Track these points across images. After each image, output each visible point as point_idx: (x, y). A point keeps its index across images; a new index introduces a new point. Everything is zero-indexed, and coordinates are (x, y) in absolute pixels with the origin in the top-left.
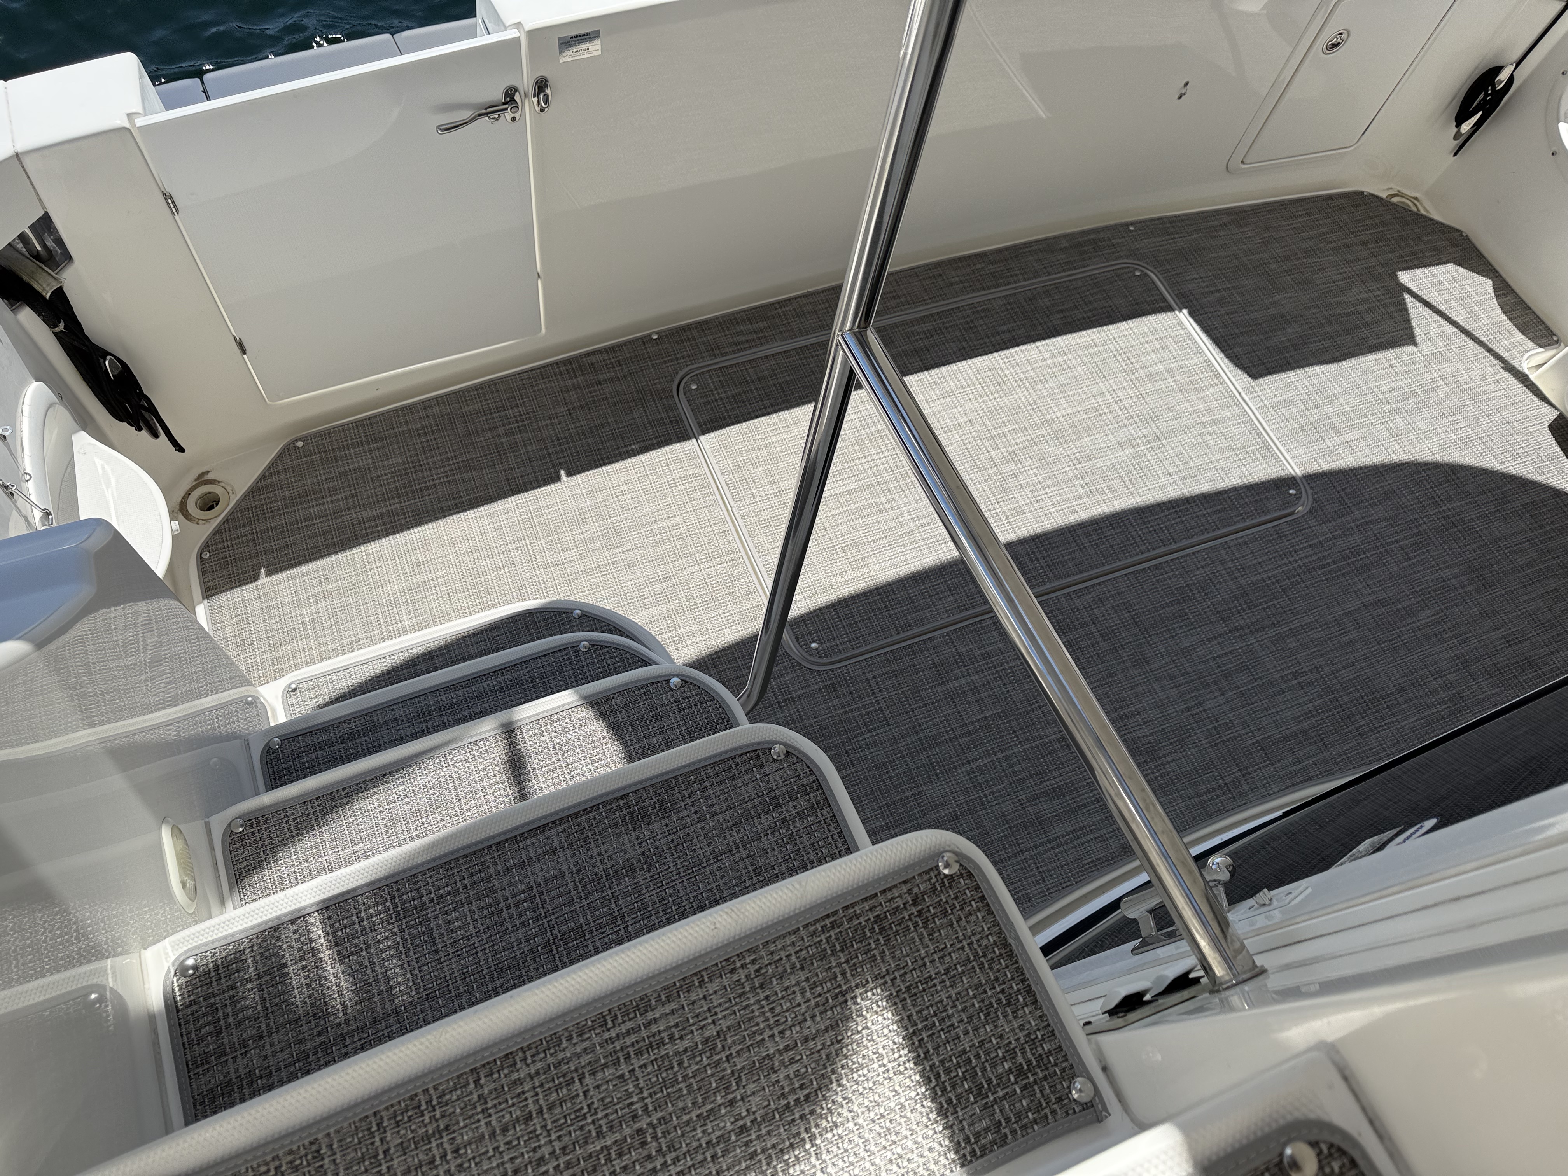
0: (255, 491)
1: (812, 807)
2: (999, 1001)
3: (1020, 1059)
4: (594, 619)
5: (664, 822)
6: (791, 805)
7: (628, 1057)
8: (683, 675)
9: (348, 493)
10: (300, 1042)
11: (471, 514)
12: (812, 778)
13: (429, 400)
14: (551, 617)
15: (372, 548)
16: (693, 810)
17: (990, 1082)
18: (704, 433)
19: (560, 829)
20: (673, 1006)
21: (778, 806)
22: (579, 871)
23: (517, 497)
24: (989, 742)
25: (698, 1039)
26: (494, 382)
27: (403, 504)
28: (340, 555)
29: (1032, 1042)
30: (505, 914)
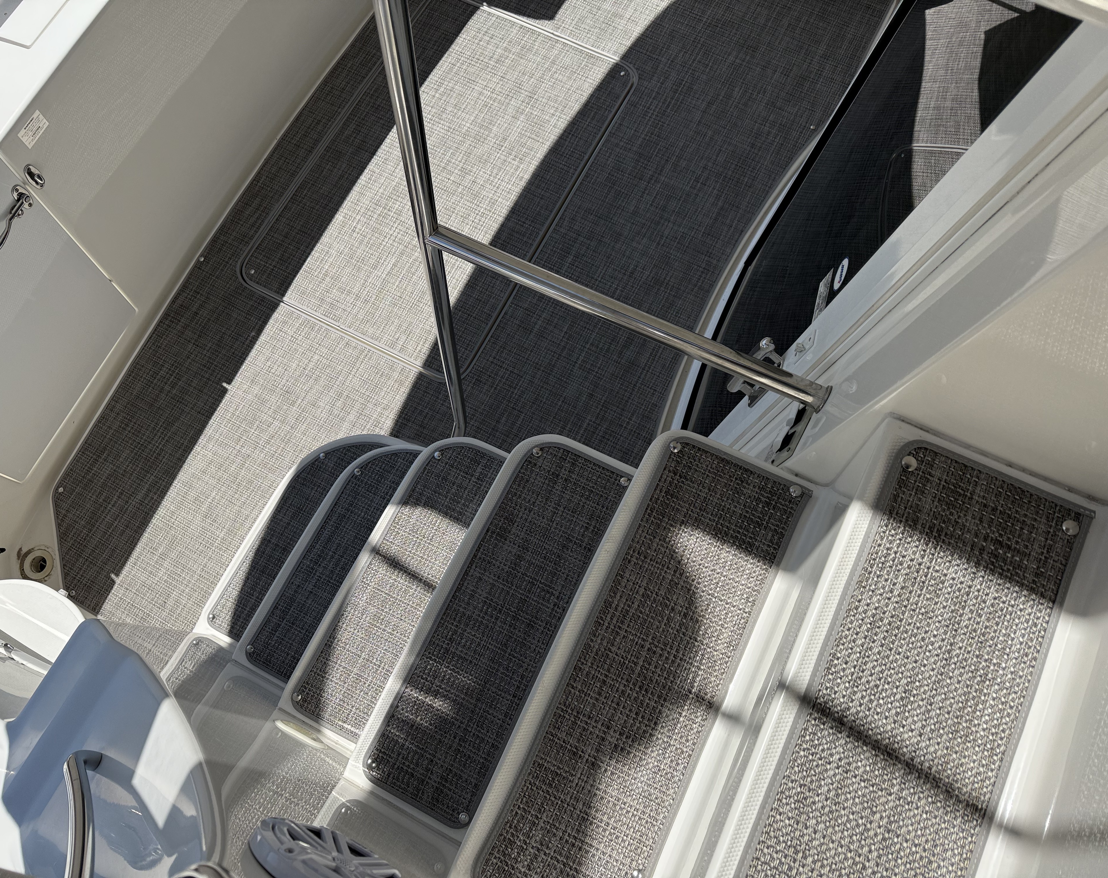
0: (62, 537)
1: (573, 464)
2: (738, 484)
3: (763, 499)
4: (334, 451)
5: (515, 525)
6: (563, 470)
7: (620, 628)
8: (438, 448)
9: (118, 494)
10: (450, 747)
11: (197, 448)
12: (561, 451)
13: (109, 404)
14: (311, 469)
15: (161, 512)
16: (523, 509)
17: (759, 517)
18: (283, 295)
19: (474, 567)
20: (619, 595)
21: (558, 476)
22: (498, 577)
23: (214, 417)
24: (577, 343)
25: (639, 598)
26: (135, 363)
27: (154, 474)
28: (148, 530)
29: (762, 489)
30: (484, 622)
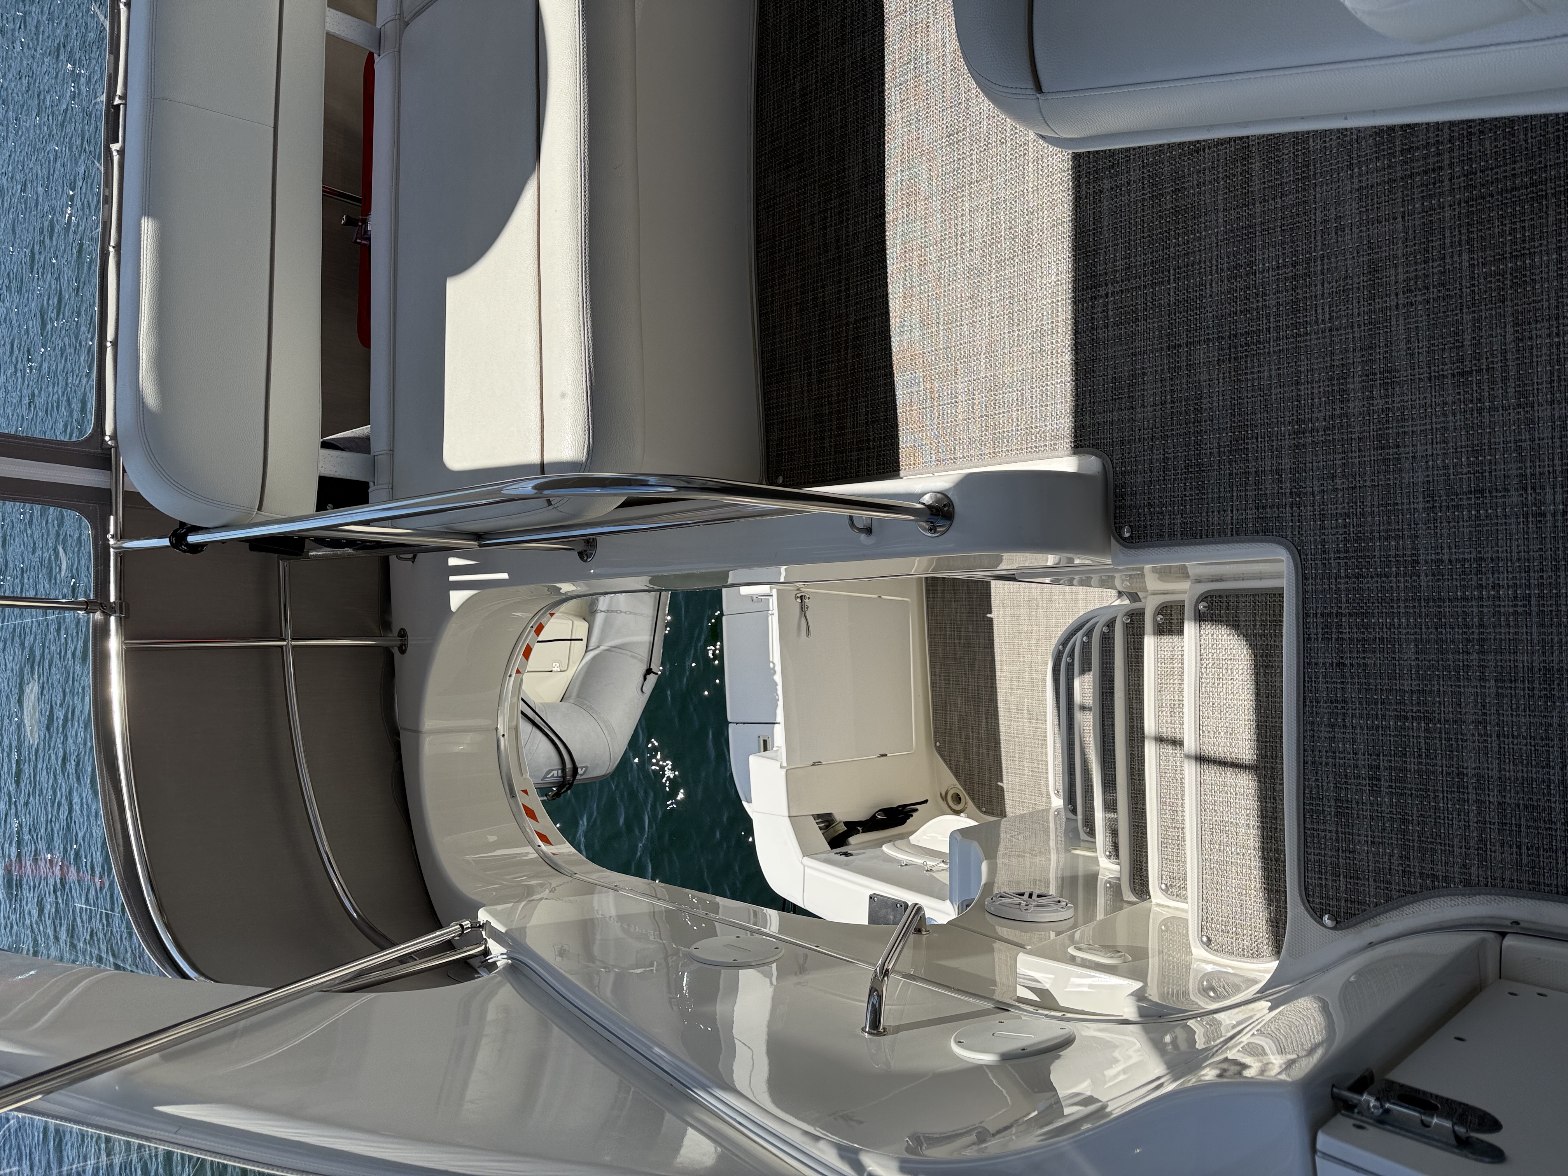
0: (957, 775)
9: (970, 730)
11: (998, 674)
13: (931, 672)
15: (1002, 729)
23: (995, 646)
26: (930, 635)
27: (984, 706)
28: (1002, 745)
